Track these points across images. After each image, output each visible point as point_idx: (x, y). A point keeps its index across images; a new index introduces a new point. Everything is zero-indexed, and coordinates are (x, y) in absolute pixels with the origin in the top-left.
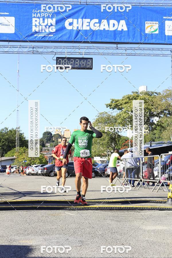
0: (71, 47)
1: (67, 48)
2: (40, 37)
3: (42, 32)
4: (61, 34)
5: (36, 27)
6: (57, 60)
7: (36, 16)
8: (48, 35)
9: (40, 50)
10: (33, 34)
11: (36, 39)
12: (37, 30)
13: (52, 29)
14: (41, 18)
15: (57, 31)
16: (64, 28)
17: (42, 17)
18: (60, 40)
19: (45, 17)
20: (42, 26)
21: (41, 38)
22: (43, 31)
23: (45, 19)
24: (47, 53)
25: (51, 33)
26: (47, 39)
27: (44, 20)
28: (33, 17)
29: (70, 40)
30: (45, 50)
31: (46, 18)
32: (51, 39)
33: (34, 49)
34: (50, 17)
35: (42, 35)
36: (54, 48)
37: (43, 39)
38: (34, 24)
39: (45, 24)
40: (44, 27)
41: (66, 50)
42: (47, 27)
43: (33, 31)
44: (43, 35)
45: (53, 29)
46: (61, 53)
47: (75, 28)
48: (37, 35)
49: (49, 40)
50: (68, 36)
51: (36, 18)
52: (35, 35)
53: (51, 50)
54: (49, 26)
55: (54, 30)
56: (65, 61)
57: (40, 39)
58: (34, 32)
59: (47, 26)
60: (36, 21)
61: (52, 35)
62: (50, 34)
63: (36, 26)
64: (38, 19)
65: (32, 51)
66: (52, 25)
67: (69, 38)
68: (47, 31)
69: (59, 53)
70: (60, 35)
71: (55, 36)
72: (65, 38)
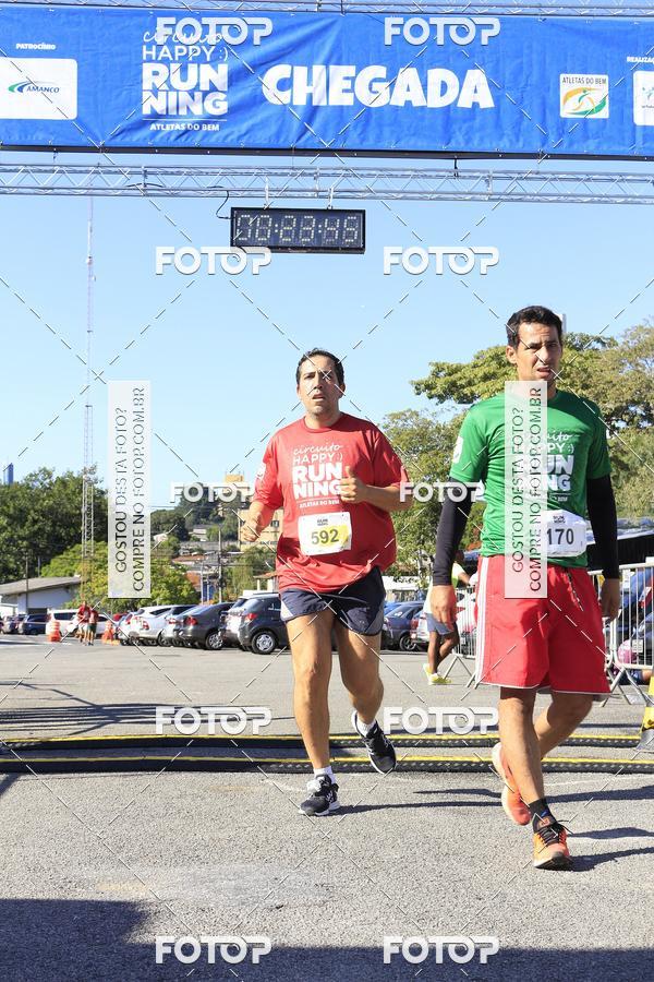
0: (285, 171)
1: (270, 174)
2: (170, 133)
3: (178, 116)
4: (251, 122)
5: (156, 96)
6: (232, 218)
7: (157, 57)
8: (201, 128)
9: (172, 182)
10: (143, 123)
11: (157, 141)
12: (160, 108)
13: (214, 104)
14: (174, 62)
15: (233, 110)
16: (258, 100)
17: (177, 59)
18: (243, 145)
19: (191, 59)
20: (178, 91)
21: (172, 138)
22: (183, 112)
23: (189, 65)
24: (197, 192)
25: (210, 119)
26: (196, 141)
27: (184, 69)
28: (144, 58)
29: (281, 144)
30: (190, 183)
31: (192, 62)
32: (213, 142)
33: (151, 179)
34: (208, 59)
35: (178, 127)
36: (223, 174)
37: (182, 142)
38: (147, 85)
39: (191, 84)
40: (184, 97)
41: (267, 183)
42: (198, 95)
43: (146, 111)
44: (183, 125)
45: (219, 105)
46: (249, 192)
47: (301, 101)
48: (158, 125)
49: (206, 143)
50: (273, 129)
51: (156, 61)
52: (153, 127)
53: (211, 181)
54: (205, 94)
55: (223, 108)
56: (264, 222)
57: (171, 142)
58: (148, 116)
59: (196, 94)
60: (156, 73)
61: (216, 127)
62: (207, 123)
63: (155, 92)
64: (161, 68)
65: (142, 187)
66: (213, 89)
67: (278, 135)
68: (197, 110)
69: (240, 194)
70: (244, 127)
71: (226, 131)
72: (261, 139)
